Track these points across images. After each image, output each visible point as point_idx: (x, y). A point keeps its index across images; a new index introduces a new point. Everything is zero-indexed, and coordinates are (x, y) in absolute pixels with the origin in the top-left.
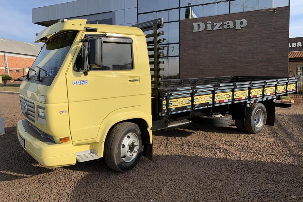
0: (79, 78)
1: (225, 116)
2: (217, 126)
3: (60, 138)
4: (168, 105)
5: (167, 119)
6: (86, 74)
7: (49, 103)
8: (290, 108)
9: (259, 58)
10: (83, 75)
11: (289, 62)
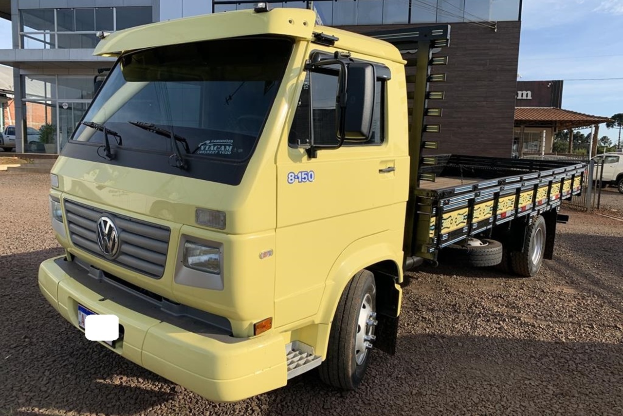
0: (298, 164)
1: (488, 244)
2: (479, 266)
3: (251, 324)
4: (438, 226)
5: (436, 260)
6: (311, 154)
7: (237, 232)
8: (567, 222)
9: (460, 118)
10: (306, 157)
11: (515, 126)
